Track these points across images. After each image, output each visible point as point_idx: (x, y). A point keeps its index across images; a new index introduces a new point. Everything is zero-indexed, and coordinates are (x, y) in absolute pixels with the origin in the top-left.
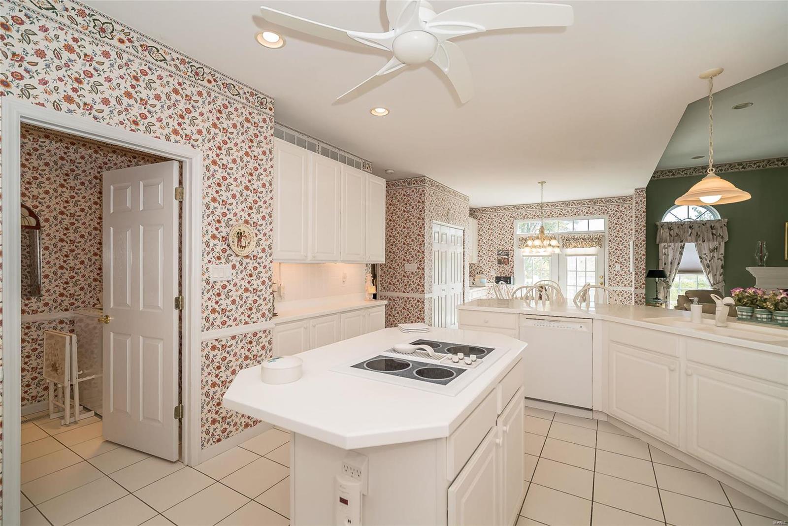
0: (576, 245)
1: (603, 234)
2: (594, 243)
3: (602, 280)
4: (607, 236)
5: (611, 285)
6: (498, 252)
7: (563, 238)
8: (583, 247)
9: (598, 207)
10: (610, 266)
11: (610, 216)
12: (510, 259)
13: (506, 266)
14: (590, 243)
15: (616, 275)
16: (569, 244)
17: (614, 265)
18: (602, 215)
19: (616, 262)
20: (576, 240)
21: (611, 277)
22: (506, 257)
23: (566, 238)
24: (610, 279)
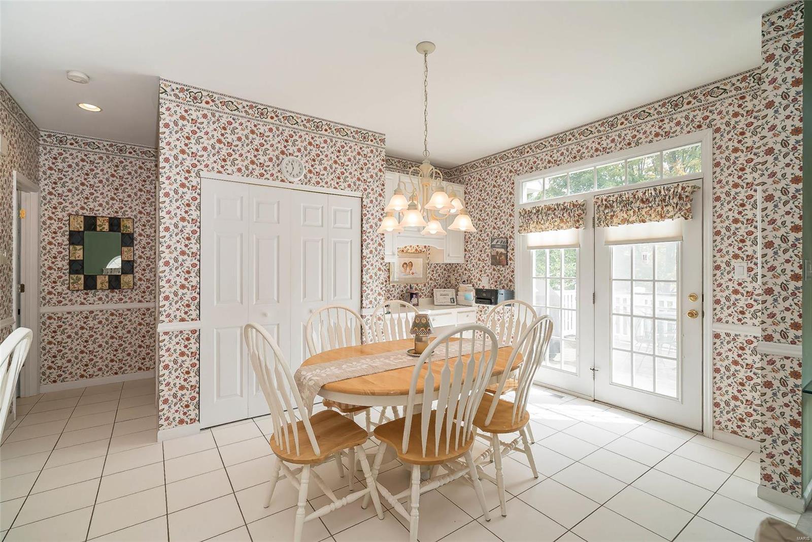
0: (625, 216)
1: (698, 183)
2: (670, 208)
3: (695, 305)
4: (708, 185)
5: (720, 320)
6: (492, 240)
7: (599, 203)
8: (644, 221)
9: (686, 113)
10: (718, 268)
11: (718, 130)
12: (509, 254)
13: (503, 269)
14: (659, 209)
15: (736, 292)
16: (612, 216)
17: (728, 264)
18: (698, 134)
19: (736, 256)
20: (627, 204)
21: (721, 296)
22: (503, 251)
23: (604, 202)
24: (717, 302)
